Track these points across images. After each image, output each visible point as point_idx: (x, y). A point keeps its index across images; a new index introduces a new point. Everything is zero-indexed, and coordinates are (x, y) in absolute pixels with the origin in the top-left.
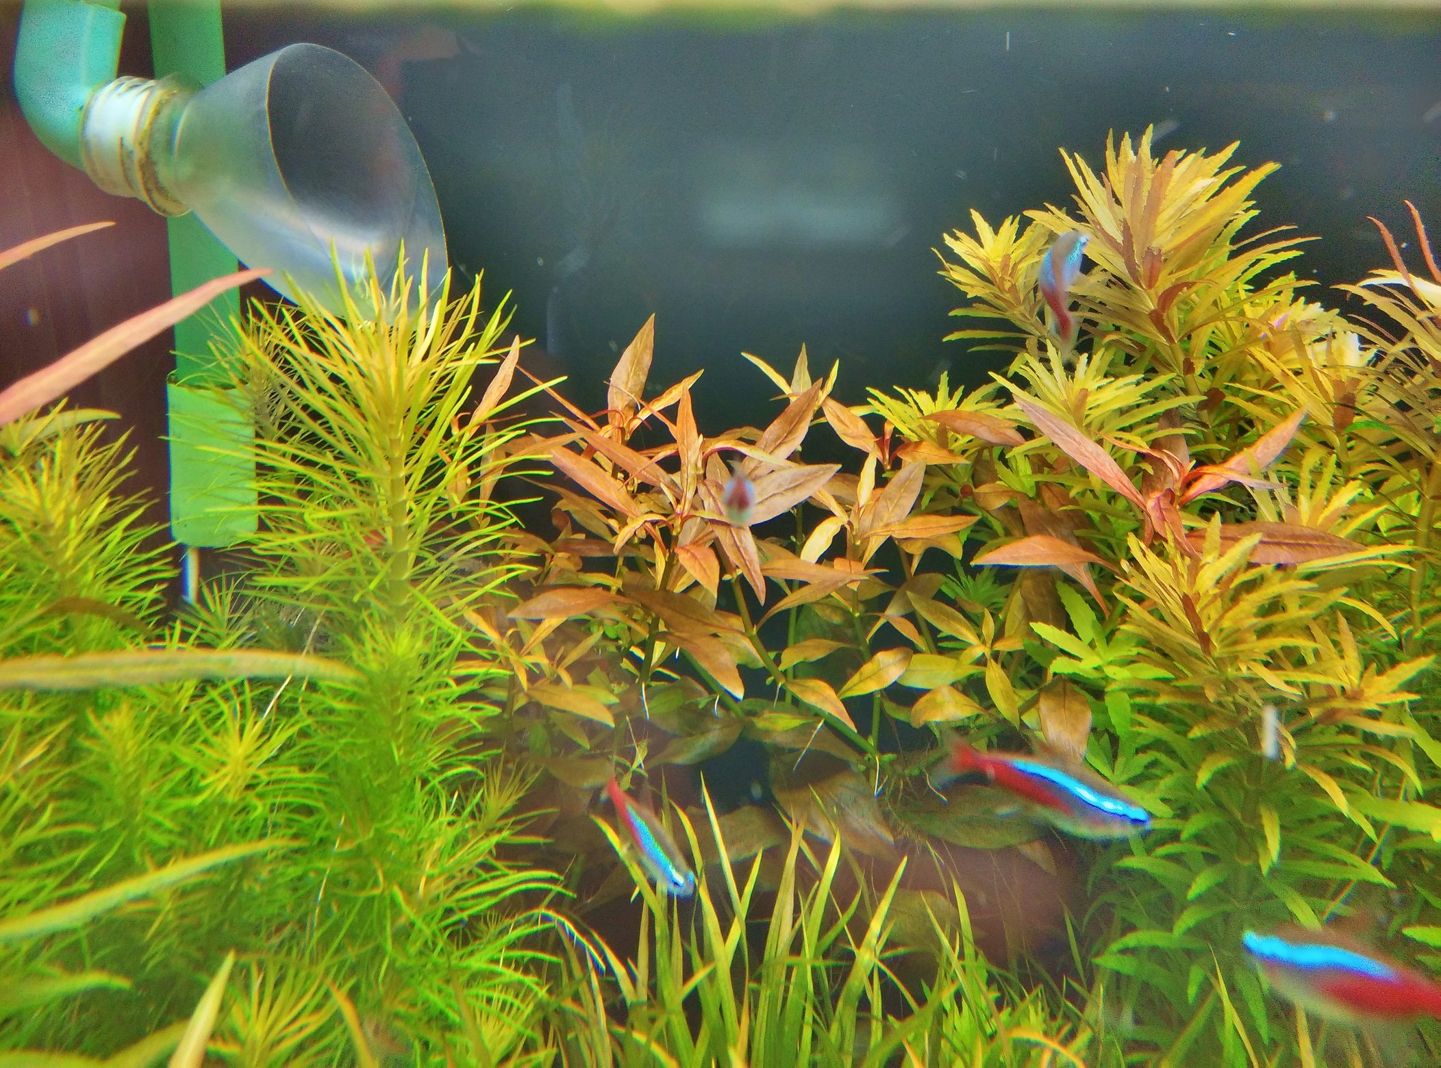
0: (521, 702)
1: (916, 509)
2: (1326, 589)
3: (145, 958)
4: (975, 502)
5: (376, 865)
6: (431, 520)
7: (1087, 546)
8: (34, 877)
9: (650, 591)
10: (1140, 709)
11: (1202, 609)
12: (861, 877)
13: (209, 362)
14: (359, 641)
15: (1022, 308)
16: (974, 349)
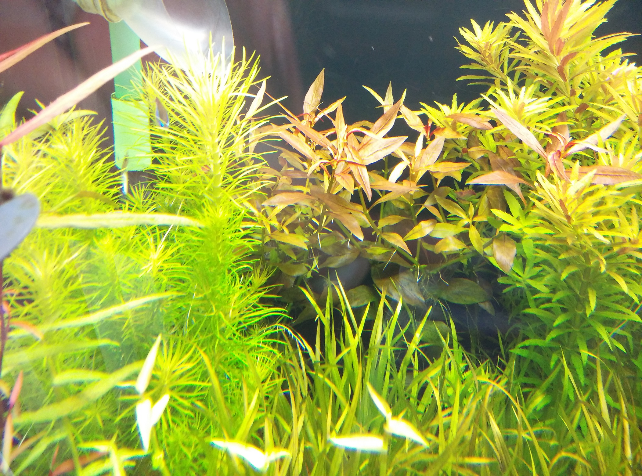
0: (267, 239)
1: (440, 159)
2: (625, 195)
3: (122, 336)
4: (468, 155)
5: (212, 303)
6: (229, 161)
7: (519, 175)
8: (77, 303)
9: (322, 194)
10: (537, 247)
11: (568, 204)
12: (411, 315)
13: (131, 89)
14: (201, 212)
15: (493, 65)
16: (471, 84)
